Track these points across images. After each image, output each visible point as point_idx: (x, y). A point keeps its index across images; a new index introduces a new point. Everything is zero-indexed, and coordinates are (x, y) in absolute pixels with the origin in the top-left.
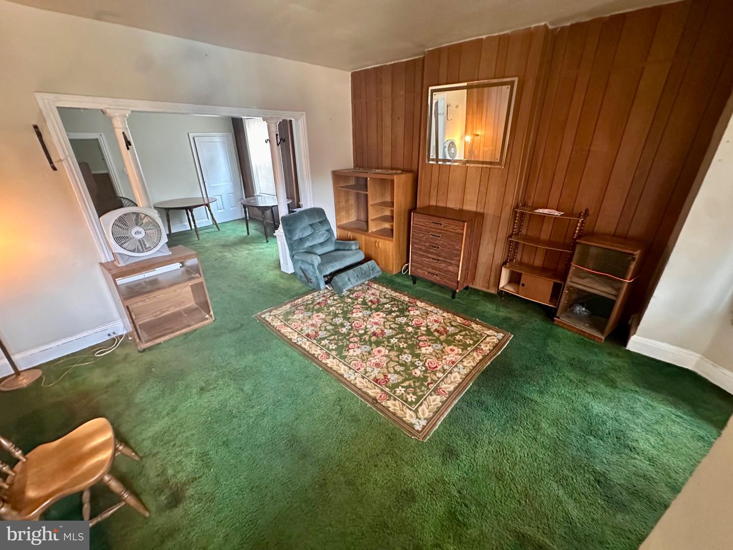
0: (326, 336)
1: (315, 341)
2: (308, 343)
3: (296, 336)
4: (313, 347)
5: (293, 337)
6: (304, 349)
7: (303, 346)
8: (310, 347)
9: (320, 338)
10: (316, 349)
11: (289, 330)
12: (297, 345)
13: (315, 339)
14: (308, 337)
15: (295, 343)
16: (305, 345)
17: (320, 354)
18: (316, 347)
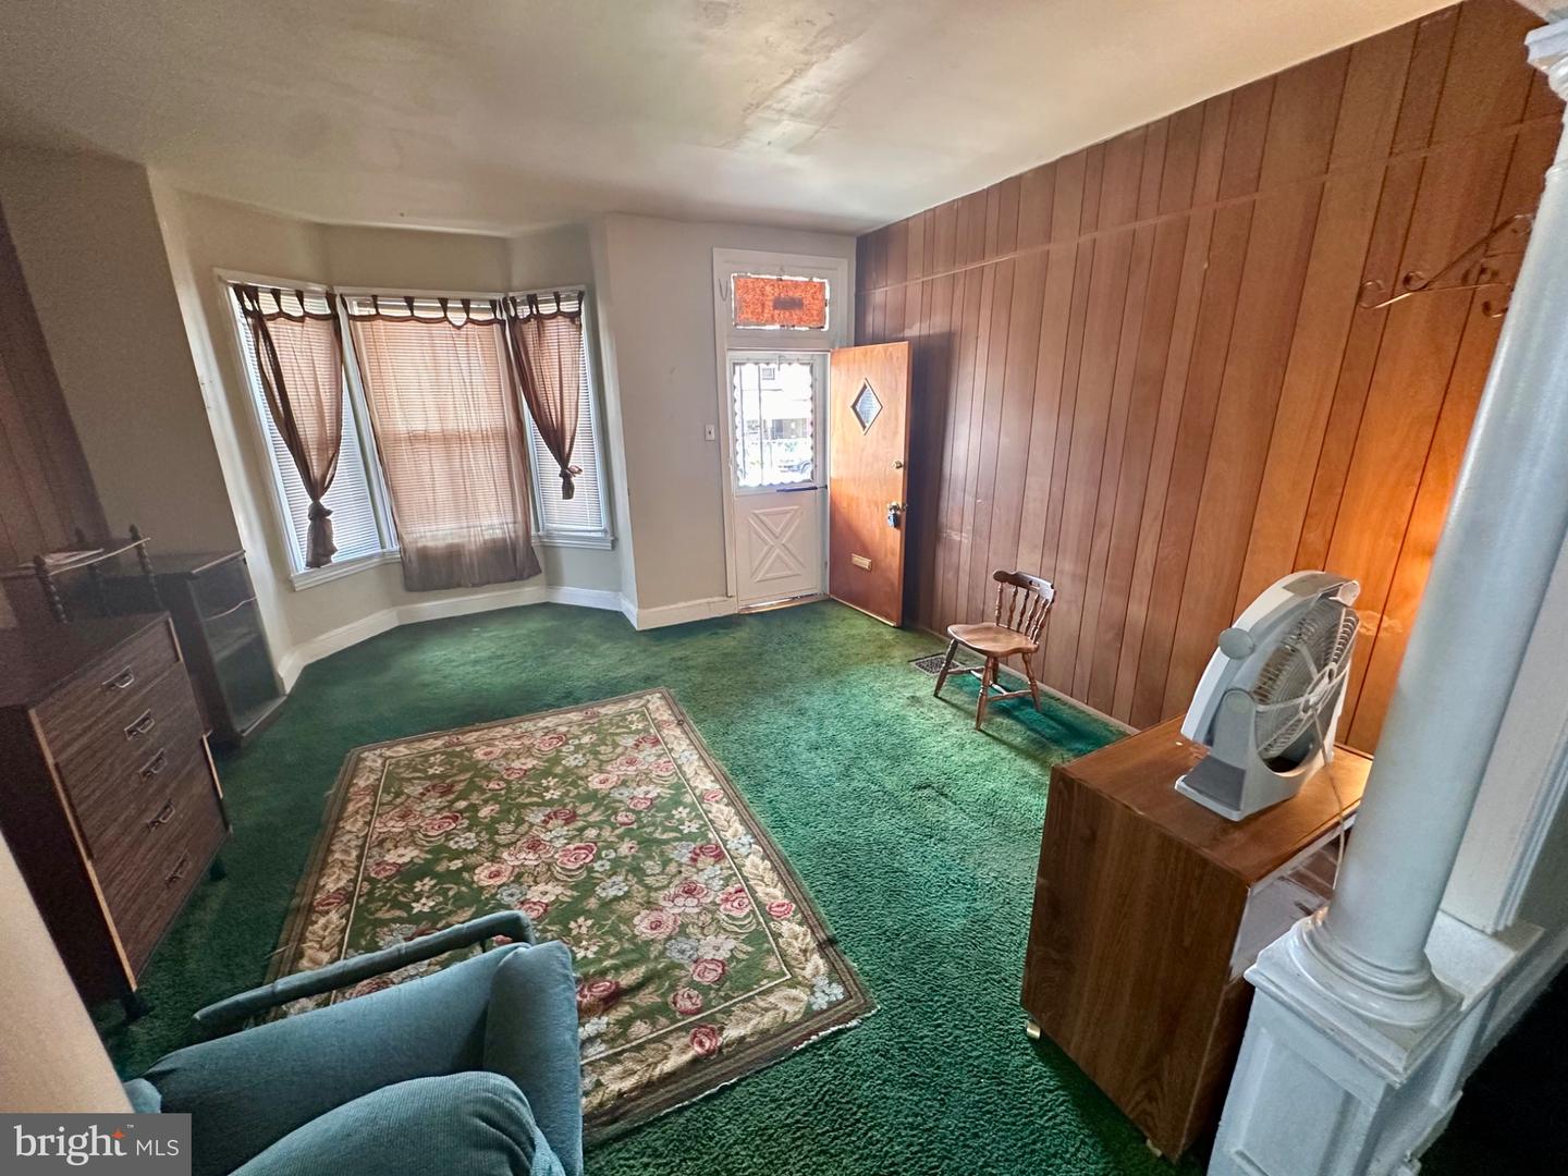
0: (675, 844)
1: (711, 836)
2: (728, 835)
3: (748, 862)
4: (721, 822)
5: (758, 861)
6: (743, 821)
7: (741, 829)
8: (728, 822)
9: (694, 841)
10: (719, 815)
11: (760, 890)
12: (754, 836)
13: (709, 841)
14: (722, 852)
15: (758, 843)
16: (737, 831)
17: (717, 802)
18: (717, 820)
